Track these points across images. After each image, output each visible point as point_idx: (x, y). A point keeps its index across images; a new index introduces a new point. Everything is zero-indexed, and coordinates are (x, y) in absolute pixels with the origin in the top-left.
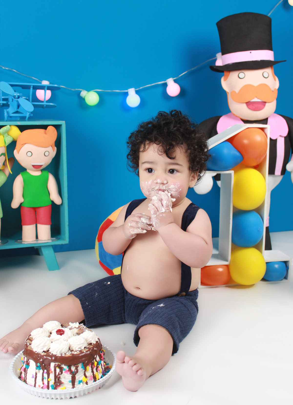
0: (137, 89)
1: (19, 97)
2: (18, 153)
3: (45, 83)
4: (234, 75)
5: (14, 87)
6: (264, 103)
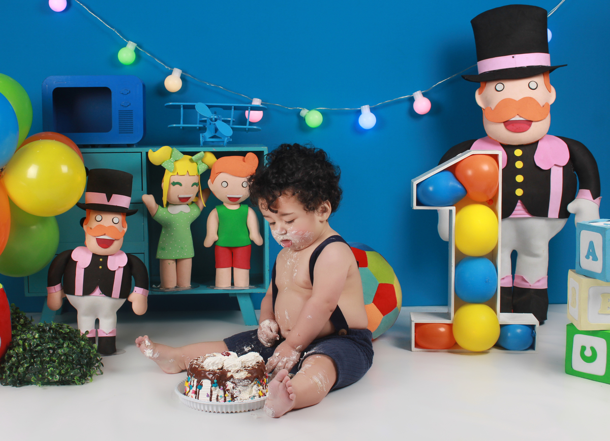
0: (373, 106)
1: (216, 120)
2: (213, 183)
3: (257, 102)
4: (490, 88)
5: (211, 108)
6: (529, 123)
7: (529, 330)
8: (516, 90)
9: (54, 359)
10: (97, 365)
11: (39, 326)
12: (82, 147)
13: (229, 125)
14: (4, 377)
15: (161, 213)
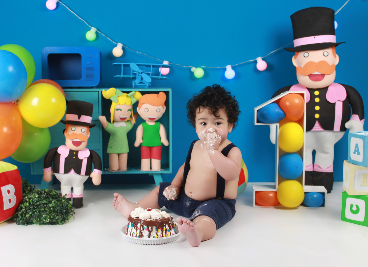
0: (233, 66)
1: (142, 73)
2: (140, 109)
3: (166, 63)
4: (301, 55)
5: (140, 66)
6: (323, 76)
7: (321, 195)
8: (316, 56)
9: (47, 209)
10: (71, 213)
11: (38, 191)
12: (64, 88)
13: (149, 76)
14: (18, 220)
15: (109, 127)
